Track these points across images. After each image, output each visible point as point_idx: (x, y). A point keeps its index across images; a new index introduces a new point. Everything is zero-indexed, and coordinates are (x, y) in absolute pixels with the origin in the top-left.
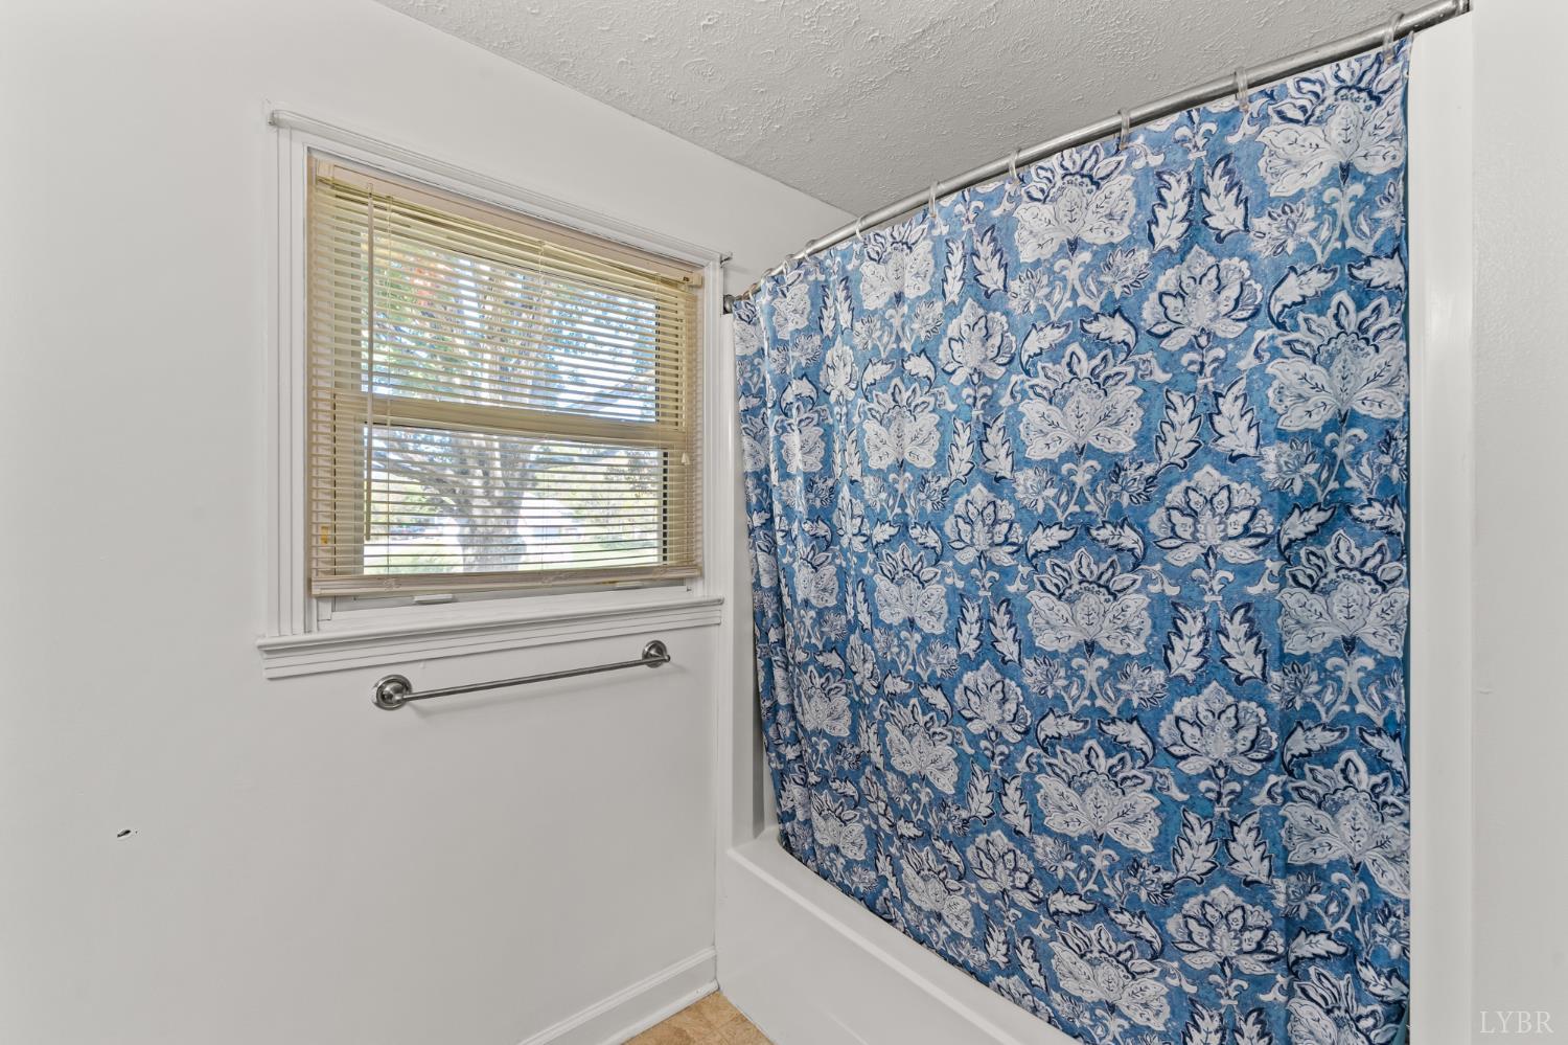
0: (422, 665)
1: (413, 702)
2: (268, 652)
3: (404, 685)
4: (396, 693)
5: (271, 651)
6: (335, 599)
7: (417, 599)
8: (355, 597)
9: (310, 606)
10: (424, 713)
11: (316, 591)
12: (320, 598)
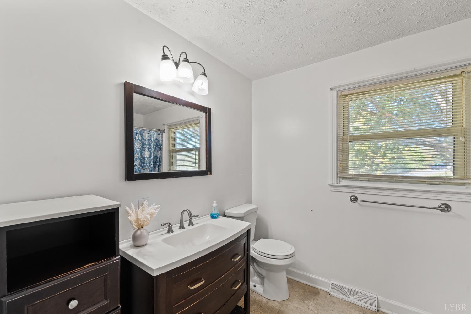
0: (360, 194)
1: (358, 202)
2: (330, 186)
3: (356, 198)
4: (354, 199)
5: (331, 186)
6: (343, 178)
7: (359, 179)
8: (347, 178)
9: (338, 179)
10: (361, 205)
11: (338, 176)
12: (340, 177)
